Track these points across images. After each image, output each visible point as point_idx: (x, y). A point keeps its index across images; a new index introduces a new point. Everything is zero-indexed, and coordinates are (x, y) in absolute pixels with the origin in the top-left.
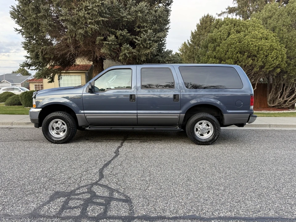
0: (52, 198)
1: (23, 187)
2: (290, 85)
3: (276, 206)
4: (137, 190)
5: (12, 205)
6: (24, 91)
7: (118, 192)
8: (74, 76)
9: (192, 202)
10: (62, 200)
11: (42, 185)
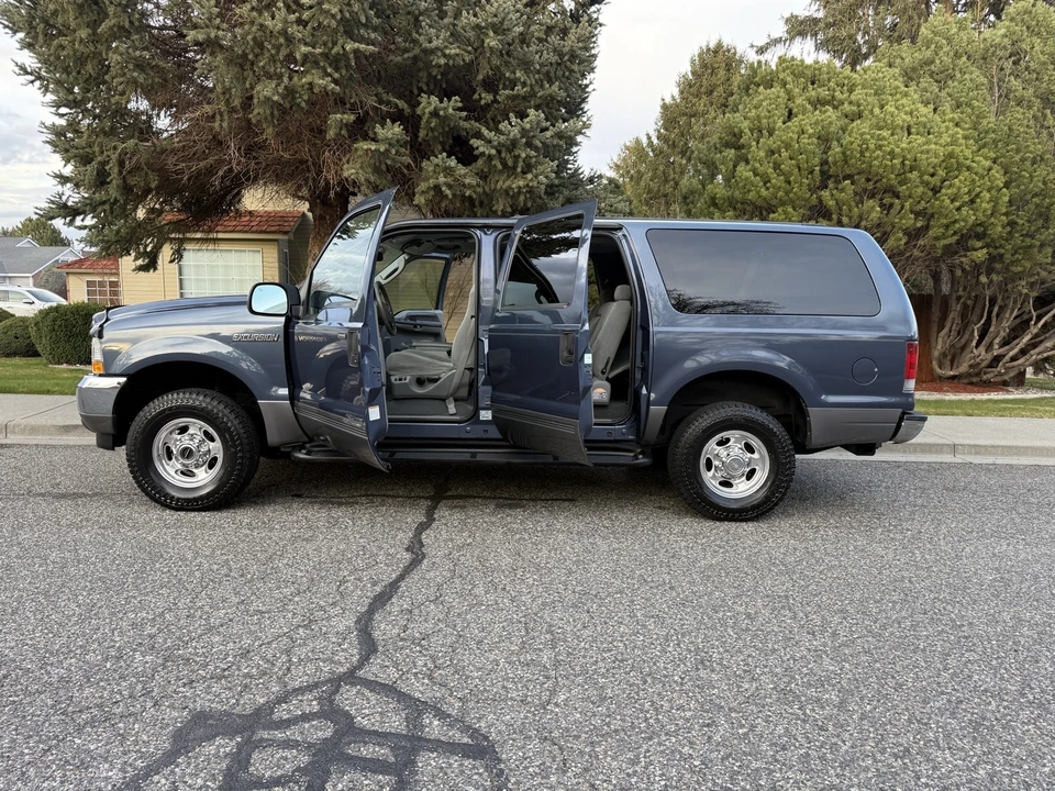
0: (183, 741)
1: (61, 693)
2: (1015, 302)
3: (1046, 769)
4: (512, 706)
5: (23, 774)
6: (49, 305)
7: (441, 714)
8: (237, 254)
9: (730, 754)
10: (222, 750)
11: (140, 686)
